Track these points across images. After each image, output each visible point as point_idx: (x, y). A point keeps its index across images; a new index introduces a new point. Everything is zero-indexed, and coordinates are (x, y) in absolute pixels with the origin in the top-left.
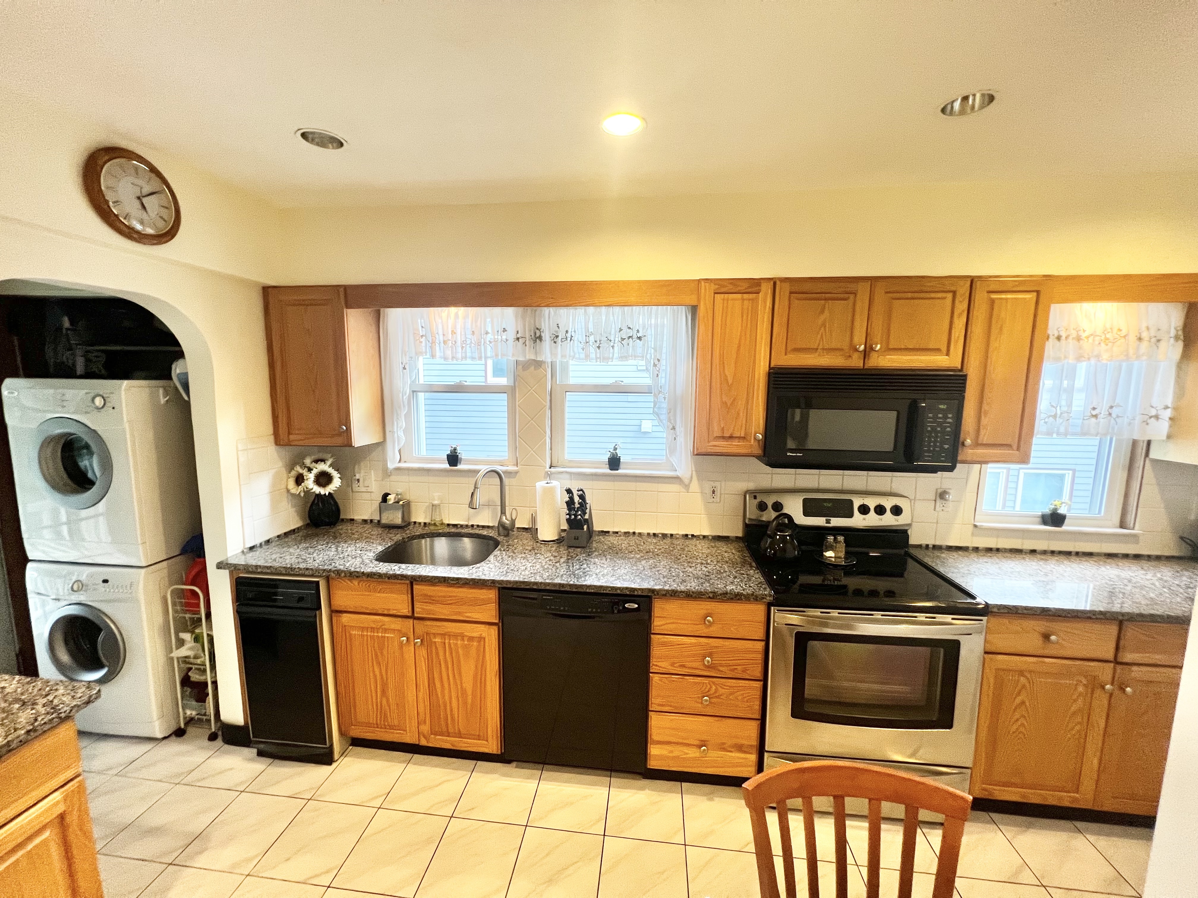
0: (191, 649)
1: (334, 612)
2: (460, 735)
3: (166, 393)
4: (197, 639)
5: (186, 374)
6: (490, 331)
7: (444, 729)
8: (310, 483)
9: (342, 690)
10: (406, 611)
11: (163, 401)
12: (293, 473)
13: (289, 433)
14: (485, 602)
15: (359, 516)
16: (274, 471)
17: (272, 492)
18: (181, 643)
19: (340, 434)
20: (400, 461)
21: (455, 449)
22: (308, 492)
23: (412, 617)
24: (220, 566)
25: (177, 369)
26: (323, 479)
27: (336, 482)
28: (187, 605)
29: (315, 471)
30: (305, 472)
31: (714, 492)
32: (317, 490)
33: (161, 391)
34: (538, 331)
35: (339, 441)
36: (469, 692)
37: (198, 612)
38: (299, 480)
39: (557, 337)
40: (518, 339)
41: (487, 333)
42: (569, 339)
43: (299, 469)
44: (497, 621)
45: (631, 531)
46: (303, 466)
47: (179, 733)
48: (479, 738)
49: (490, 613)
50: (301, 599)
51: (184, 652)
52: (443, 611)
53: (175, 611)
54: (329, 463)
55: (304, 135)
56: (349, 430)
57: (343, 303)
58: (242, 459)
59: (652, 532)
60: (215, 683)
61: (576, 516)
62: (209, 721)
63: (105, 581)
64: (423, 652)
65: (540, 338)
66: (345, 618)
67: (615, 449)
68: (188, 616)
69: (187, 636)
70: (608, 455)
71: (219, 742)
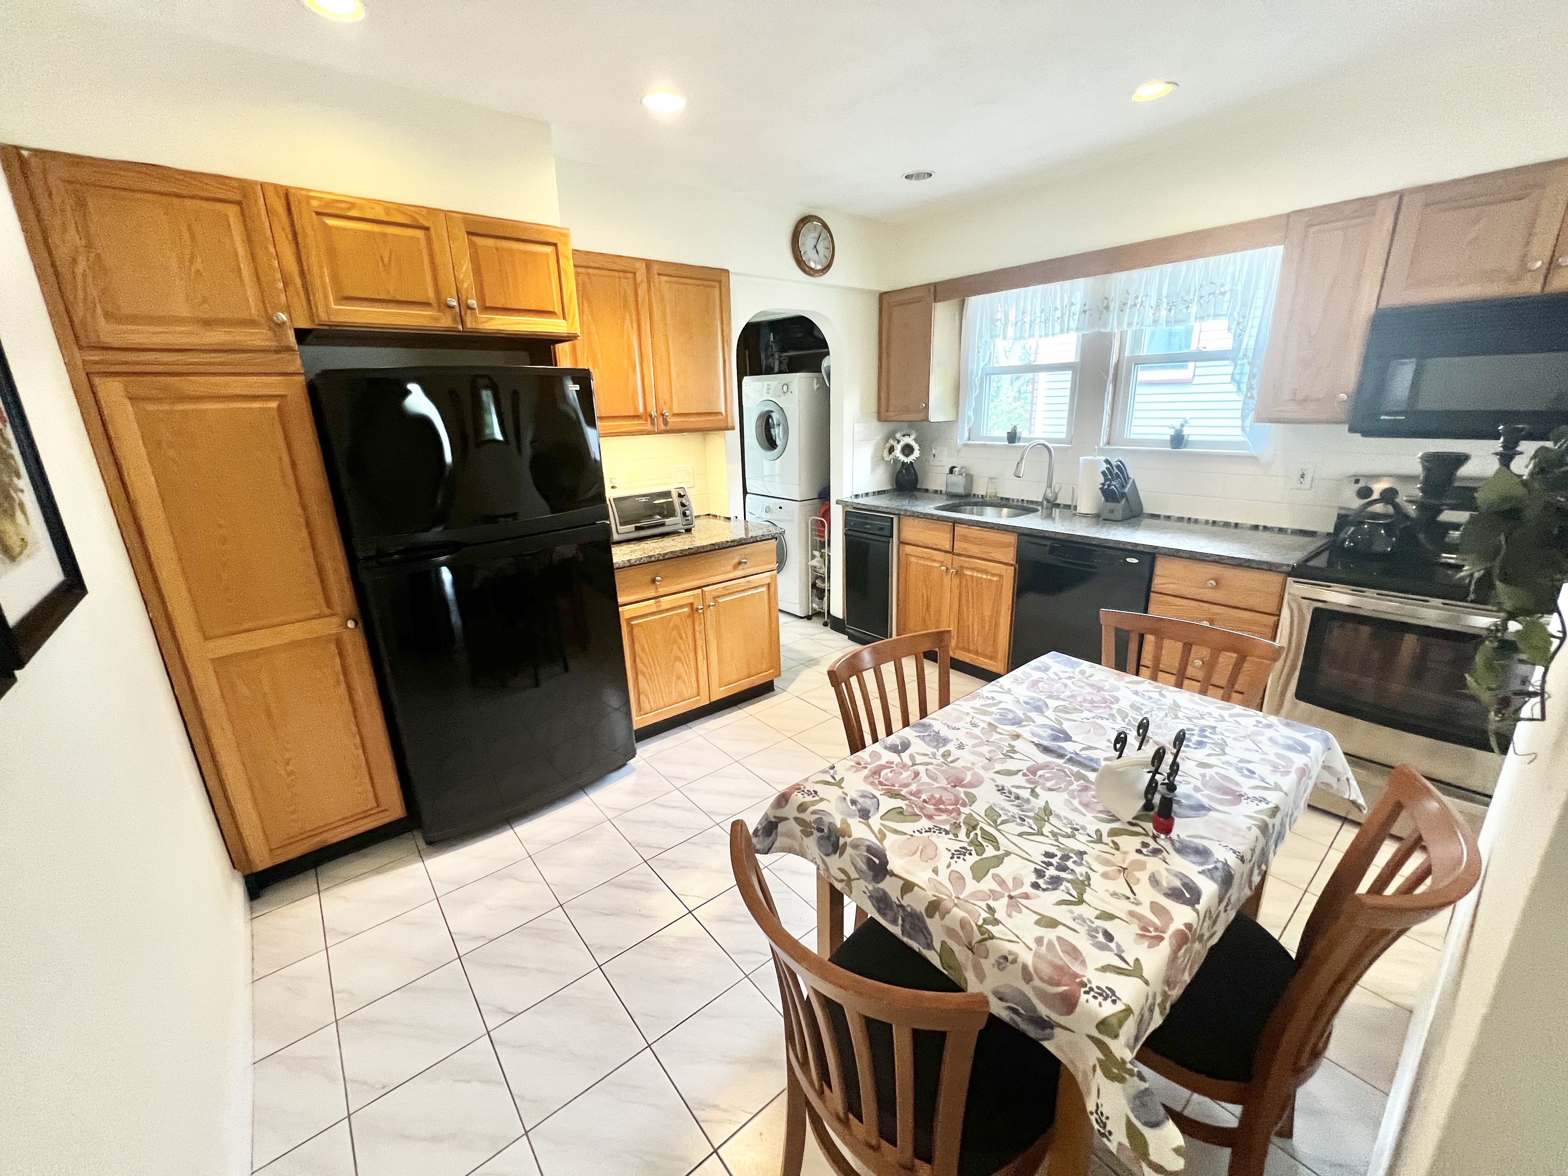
0: (818, 562)
1: (901, 543)
2: (977, 653)
3: (818, 383)
4: (822, 556)
5: (829, 367)
6: (1059, 307)
7: (966, 647)
8: (898, 453)
9: (901, 603)
10: (948, 547)
11: (816, 387)
12: (888, 445)
13: (887, 411)
14: (1007, 545)
15: (932, 487)
16: (875, 441)
17: (872, 458)
18: (813, 557)
19: (920, 411)
20: (969, 439)
21: (1015, 427)
22: (896, 460)
23: (952, 552)
24: (838, 502)
25: (825, 363)
26: (908, 450)
27: (916, 454)
28: (819, 531)
29: (902, 443)
30: (895, 443)
31: (1303, 476)
32: (902, 458)
33: (815, 380)
34: (1106, 301)
35: (920, 416)
36: (987, 619)
37: (824, 537)
38: (891, 450)
39: (1125, 304)
40: (1085, 312)
41: (1056, 309)
42: (1138, 305)
43: (891, 442)
44: (1014, 563)
45: (1187, 516)
46: (895, 439)
47: (809, 618)
48: (991, 658)
49: (1009, 556)
50: (881, 529)
51: (814, 563)
52: (974, 550)
53: (812, 535)
54: (913, 437)
55: (906, 177)
56: (927, 407)
57: (932, 297)
58: (857, 430)
59: (1211, 518)
60: (829, 591)
61: (1109, 485)
62: (824, 613)
63: (780, 508)
64: (956, 581)
65: (1107, 308)
66: (908, 549)
67: (1182, 426)
68: (818, 539)
69: (817, 553)
70: (1172, 432)
71: (828, 628)
